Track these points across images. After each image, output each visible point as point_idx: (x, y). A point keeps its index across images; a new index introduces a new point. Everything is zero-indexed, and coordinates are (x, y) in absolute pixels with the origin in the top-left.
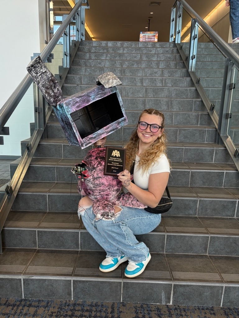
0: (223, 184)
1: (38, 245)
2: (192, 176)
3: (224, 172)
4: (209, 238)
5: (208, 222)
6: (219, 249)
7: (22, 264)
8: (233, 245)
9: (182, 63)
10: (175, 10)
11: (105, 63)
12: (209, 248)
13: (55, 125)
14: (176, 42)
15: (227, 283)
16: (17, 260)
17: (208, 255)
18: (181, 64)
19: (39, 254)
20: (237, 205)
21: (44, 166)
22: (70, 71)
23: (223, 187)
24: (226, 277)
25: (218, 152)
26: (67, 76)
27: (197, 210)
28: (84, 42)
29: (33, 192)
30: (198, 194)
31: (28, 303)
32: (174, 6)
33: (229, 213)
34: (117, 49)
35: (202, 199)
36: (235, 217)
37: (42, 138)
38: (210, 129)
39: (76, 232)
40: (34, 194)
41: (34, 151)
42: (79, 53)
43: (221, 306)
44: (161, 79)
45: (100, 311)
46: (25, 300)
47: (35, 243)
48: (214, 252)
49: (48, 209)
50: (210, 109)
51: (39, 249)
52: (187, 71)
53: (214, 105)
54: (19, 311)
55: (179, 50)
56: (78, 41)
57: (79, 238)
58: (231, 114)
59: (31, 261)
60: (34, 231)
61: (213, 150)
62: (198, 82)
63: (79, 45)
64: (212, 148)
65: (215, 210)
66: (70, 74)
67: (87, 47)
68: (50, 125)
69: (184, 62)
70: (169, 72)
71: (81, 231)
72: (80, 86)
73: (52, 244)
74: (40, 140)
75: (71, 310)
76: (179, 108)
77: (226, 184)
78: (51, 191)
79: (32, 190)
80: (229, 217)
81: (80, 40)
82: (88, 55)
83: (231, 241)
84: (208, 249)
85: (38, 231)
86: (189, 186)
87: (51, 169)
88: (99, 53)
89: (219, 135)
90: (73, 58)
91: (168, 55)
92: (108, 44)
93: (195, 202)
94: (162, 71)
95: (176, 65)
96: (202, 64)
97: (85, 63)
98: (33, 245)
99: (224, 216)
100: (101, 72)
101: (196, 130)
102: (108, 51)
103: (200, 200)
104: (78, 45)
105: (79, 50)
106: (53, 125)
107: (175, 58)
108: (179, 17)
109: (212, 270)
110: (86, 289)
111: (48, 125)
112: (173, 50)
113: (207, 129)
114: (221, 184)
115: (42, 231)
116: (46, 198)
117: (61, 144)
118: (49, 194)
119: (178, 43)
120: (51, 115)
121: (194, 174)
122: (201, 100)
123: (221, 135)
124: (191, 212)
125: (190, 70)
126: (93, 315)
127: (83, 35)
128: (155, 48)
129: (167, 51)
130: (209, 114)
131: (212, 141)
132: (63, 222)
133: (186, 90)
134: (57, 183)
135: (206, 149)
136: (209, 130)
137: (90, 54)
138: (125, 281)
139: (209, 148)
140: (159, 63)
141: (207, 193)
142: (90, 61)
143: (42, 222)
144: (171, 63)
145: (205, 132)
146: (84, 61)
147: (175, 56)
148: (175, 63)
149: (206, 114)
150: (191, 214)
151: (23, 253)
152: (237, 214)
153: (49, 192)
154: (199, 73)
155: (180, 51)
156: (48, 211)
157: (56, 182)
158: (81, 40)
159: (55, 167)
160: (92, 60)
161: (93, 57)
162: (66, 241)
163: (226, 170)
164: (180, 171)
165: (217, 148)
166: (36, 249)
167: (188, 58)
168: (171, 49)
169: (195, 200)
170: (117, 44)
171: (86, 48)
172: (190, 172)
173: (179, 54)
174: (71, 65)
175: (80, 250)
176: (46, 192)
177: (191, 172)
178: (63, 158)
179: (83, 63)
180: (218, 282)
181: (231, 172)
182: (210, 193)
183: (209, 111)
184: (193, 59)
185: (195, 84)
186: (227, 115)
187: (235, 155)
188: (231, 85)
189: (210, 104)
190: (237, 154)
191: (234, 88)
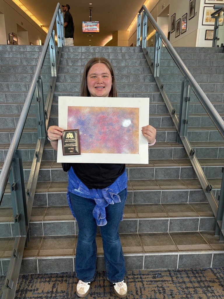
14: (143, 47)
18: (147, 69)
19: (46, 240)
50: (172, 113)
52: (153, 76)
55: (145, 55)
58: (187, 120)
59: (41, 247)
61: (172, 150)
62: (162, 87)
64: (171, 148)
88: (75, 60)
89: (179, 136)
108: (145, 25)
119: (144, 49)
122: (164, 104)
123: (180, 136)
125: (155, 76)
130: (171, 118)
131: (174, 141)
137: (67, 60)
139: (169, 148)
142: (68, 67)
147: (141, 61)
149: (169, 118)
160: (70, 67)
161: (70, 63)
163: (182, 166)
164: (146, 168)
167: (153, 64)
171: (65, 54)
173: (145, 59)
181: (187, 168)
183: (171, 115)
184: (157, 67)
185: (160, 90)
186: (184, 121)
187: (190, 154)
188: (186, 98)
189: (172, 109)
190: (192, 153)
191: (189, 101)
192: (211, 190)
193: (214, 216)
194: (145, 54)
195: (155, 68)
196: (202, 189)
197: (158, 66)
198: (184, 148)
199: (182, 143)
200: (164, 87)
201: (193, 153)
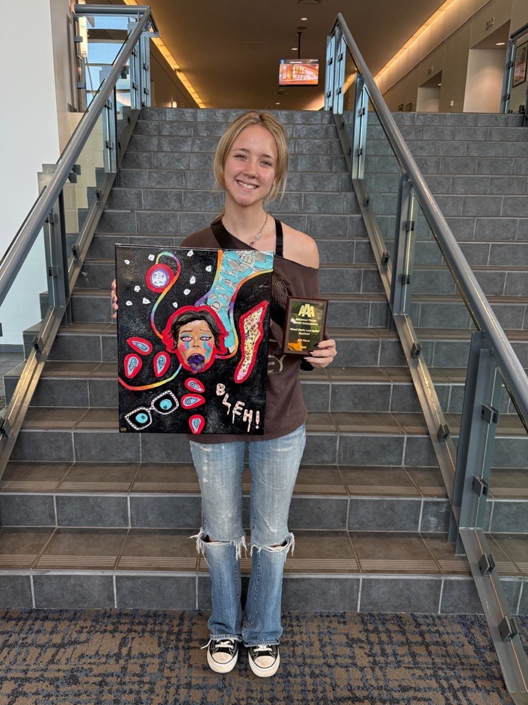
0: (390, 407)
1: (58, 522)
2: (333, 392)
3: (390, 385)
4: (349, 503)
5: (354, 475)
6: (365, 520)
7: (29, 552)
8: (389, 512)
9: (342, 158)
10: (333, 40)
11: (190, 158)
12: (349, 518)
13: (87, 297)
14: (335, 112)
15: (365, 572)
16: (23, 546)
17: (348, 531)
18: (340, 161)
19: (60, 536)
20: (405, 445)
21: (67, 379)
22: (118, 180)
23: (389, 412)
24: (366, 564)
25: (385, 346)
26: (111, 191)
27: (337, 454)
28: (147, 110)
29: (47, 428)
30: (339, 426)
31: (42, 615)
32: (332, 32)
33: (392, 459)
34: (214, 126)
35: (345, 435)
36: (403, 465)
37: (62, 323)
38: (378, 302)
39: (123, 498)
40: (49, 431)
41: (47, 350)
42: (138, 137)
43: (358, 611)
44: (298, 195)
45: (161, 624)
46: (37, 611)
47: (52, 517)
48: (358, 526)
49: (74, 458)
50: (382, 262)
51: (60, 527)
52: (350, 176)
53: (387, 254)
54: (27, 627)
56: (136, 110)
57: (127, 508)
58: (408, 275)
59: (46, 548)
60: (49, 496)
61: (377, 344)
62: (367, 202)
63: (138, 119)
64: (375, 340)
65: (367, 453)
66: (119, 186)
67: (154, 123)
68: (77, 297)
69: (346, 157)
70: (314, 179)
71: (131, 496)
72: (137, 213)
73: (81, 518)
74: (59, 328)
75: (113, 624)
76: (327, 257)
77: (394, 406)
78: (78, 426)
79: (46, 424)
80: (392, 466)
81: (139, 108)
82: (155, 141)
83: (385, 507)
84: (347, 521)
85: (57, 497)
86: (330, 411)
87: (80, 384)
88: (179, 138)
89: (391, 314)
90: (124, 149)
91: (316, 141)
92: (198, 115)
93: (333, 439)
94: (302, 177)
95: (330, 163)
96: (382, 161)
97: (149, 159)
98: (50, 521)
99: (384, 464)
100: (180, 180)
101: (350, 304)
102: (196, 130)
103: (341, 437)
104: (134, 119)
105: (137, 129)
106: (83, 297)
107: (331, 148)
108: (340, 60)
109: (348, 555)
110: (138, 589)
111: (74, 296)
112: (327, 128)
113: (371, 302)
114: (385, 406)
115: (63, 497)
116: (70, 439)
117: (98, 335)
118: (75, 431)
119: (338, 115)
120: (80, 275)
121: (337, 390)
122: (368, 241)
123: (394, 315)
124: (326, 458)
125: (354, 176)
126: (148, 630)
127: (147, 92)
128: (291, 126)
129: (316, 132)
130: (378, 271)
131: (381, 325)
132: (101, 480)
133: (344, 219)
134: (91, 410)
135: (365, 342)
136: (376, 304)
137: (159, 140)
138: (201, 575)
139: (370, 340)
140: (297, 159)
141: (357, 424)
142: (160, 155)
143: (64, 481)
144: (320, 160)
145: (369, 307)
146: (147, 156)
147: (331, 143)
148: (329, 158)
149: (373, 272)
150: (327, 462)
151: (31, 535)
152: (405, 461)
153: (76, 428)
154: (373, 181)
155: (339, 131)
156: (74, 461)
157: (89, 407)
158: (143, 105)
159: (86, 381)
160: (164, 154)
161: (166, 145)
162: (106, 513)
163: (394, 381)
164: (312, 385)
165: (385, 339)
166: (54, 528)
168: (324, 127)
169: (332, 436)
170: (216, 115)
171: (152, 125)
172: (330, 386)
173: (338, 139)
174: (119, 166)
175: (130, 527)
176: (71, 428)
177: (332, 385)
178: (102, 362)
179: (145, 159)
180: (351, 571)
181: (402, 385)
182: (362, 424)
183: (379, 267)
184: (359, 156)
185: (362, 208)
186: (403, 277)
187: (412, 354)
188: (407, 224)
189: (383, 249)
190: (415, 353)
191: (412, 229)
192: (446, 436)
193: (447, 497)
194: (338, 127)
195: (355, 158)
196: (428, 434)
197: (361, 154)
198: (400, 342)
199: (396, 330)
200: (370, 202)
201: (418, 352)
